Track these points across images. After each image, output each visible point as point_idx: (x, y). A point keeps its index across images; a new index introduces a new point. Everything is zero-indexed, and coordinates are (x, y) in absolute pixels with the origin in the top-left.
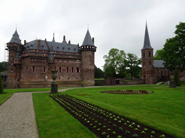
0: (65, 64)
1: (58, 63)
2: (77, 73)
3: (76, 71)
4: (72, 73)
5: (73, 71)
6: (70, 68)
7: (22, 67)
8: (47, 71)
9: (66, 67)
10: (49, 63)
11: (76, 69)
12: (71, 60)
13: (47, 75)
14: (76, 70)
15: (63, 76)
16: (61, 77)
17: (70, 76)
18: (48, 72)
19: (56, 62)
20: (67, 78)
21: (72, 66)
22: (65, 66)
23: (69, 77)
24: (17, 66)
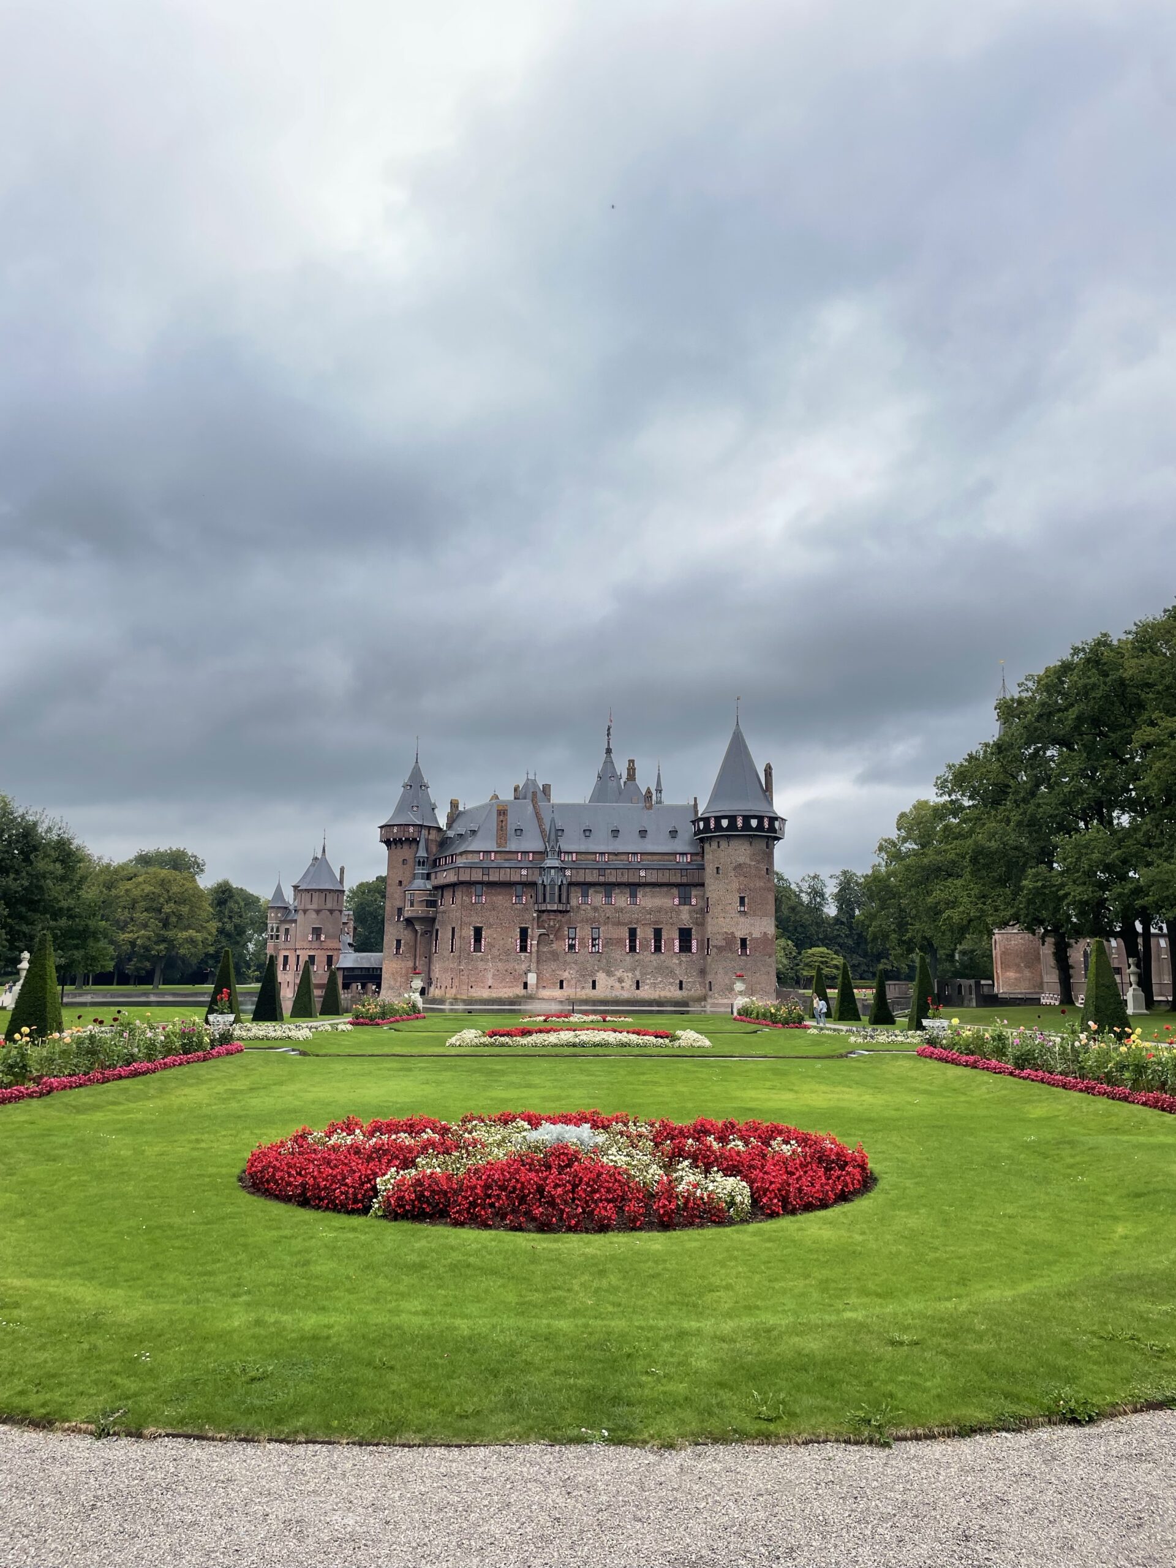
0: (621, 910)
1: (583, 907)
2: (684, 957)
3: (677, 950)
4: (654, 957)
5: (658, 949)
6: (645, 934)
7: (437, 931)
8: (534, 949)
9: (624, 924)
10: (543, 911)
11: (676, 935)
12: (648, 889)
13: (533, 966)
14: (677, 943)
15: (609, 974)
16: (601, 977)
17: (643, 974)
18: (538, 951)
19: (574, 902)
20: (629, 983)
21: (656, 923)
22: (619, 923)
23: (638, 977)
24: (417, 928)
